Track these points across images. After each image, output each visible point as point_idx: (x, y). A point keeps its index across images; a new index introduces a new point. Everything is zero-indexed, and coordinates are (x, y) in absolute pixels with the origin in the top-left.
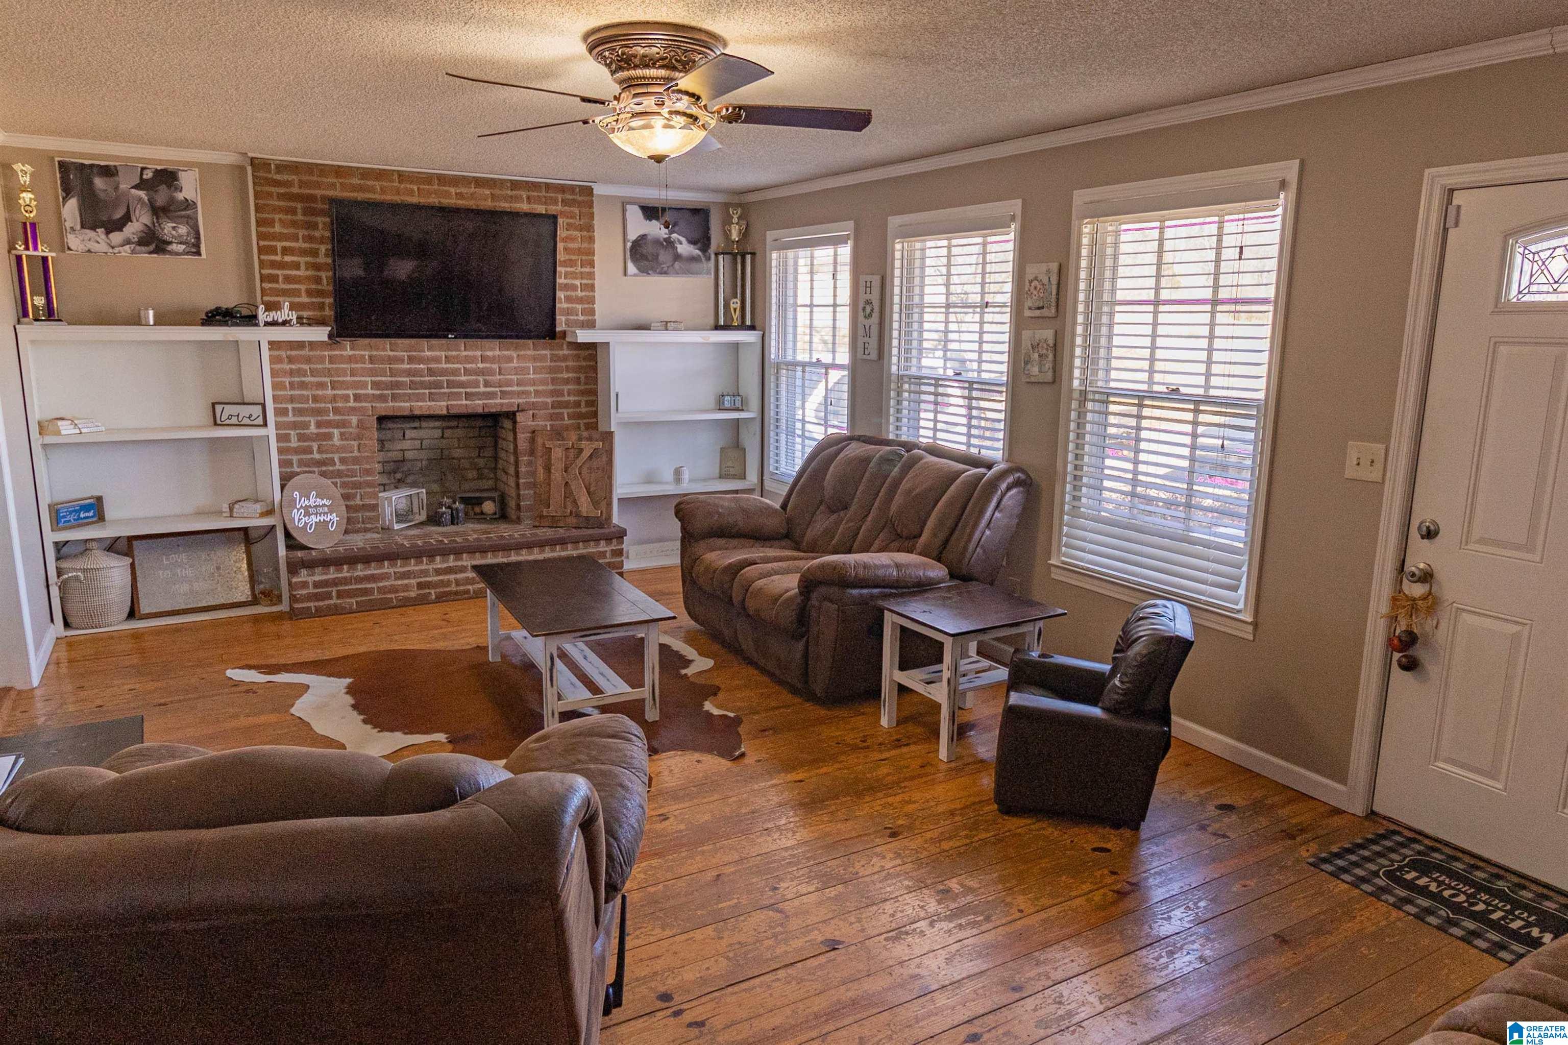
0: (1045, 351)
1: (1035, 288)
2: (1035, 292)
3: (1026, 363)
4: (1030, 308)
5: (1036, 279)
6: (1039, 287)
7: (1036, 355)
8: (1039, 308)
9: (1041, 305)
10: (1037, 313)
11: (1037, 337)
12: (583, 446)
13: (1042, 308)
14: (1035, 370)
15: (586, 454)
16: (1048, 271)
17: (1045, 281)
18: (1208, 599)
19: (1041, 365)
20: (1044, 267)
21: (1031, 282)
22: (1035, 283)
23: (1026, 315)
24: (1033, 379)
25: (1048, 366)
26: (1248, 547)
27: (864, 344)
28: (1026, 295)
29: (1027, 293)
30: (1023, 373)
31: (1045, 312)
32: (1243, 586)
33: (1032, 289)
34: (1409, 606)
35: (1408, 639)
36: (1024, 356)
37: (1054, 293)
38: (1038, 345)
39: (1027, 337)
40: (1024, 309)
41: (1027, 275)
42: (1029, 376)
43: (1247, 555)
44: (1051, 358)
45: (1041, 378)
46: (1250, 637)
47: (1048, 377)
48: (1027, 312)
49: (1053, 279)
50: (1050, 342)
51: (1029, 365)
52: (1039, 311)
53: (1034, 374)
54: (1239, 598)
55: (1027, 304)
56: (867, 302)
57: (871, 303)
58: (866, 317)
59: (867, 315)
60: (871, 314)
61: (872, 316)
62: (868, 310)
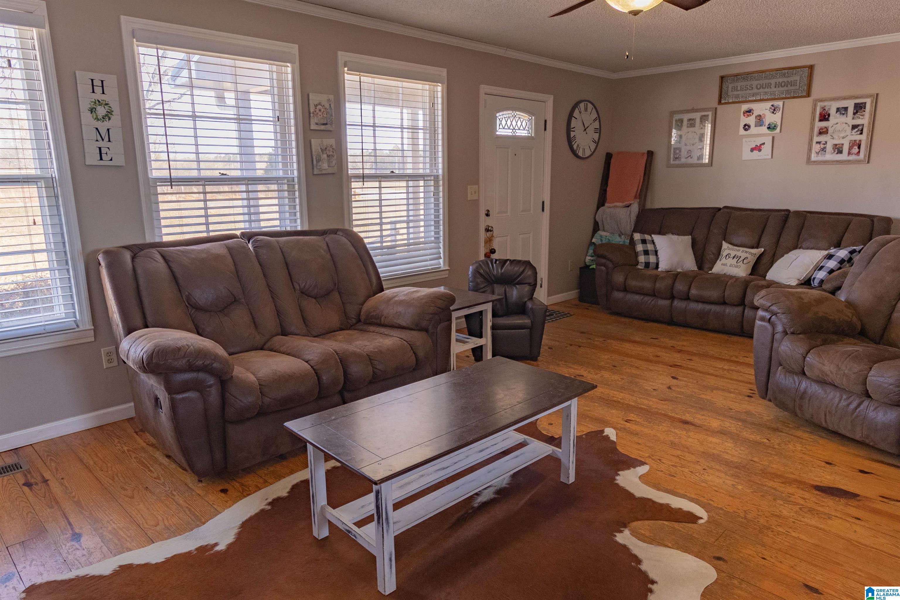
0: (331, 153)
1: (320, 110)
2: (320, 113)
3: (318, 161)
4: (317, 124)
5: (320, 104)
6: (322, 110)
7: (325, 156)
8: (324, 124)
9: (325, 122)
10: (323, 127)
11: (324, 144)
13: (326, 124)
14: (325, 166)
16: (329, 100)
17: (327, 106)
18: (433, 267)
19: (329, 162)
20: (325, 97)
21: (316, 106)
22: (319, 107)
23: (312, 128)
24: (324, 172)
25: (334, 162)
26: (442, 238)
27: (100, 148)
28: (312, 115)
29: (313, 113)
30: (315, 168)
31: (328, 127)
32: (442, 255)
33: (317, 111)
34: (489, 241)
35: (493, 251)
36: (314, 157)
37: (333, 115)
38: (326, 149)
39: (315, 142)
40: (310, 124)
41: (311, 102)
42: (320, 170)
43: (442, 241)
44: (335, 157)
45: (330, 171)
46: (447, 276)
47: (335, 170)
48: (313, 127)
49: (332, 106)
50: (334, 147)
51: (320, 163)
52: (324, 126)
53: (324, 168)
54: (441, 261)
55: (313, 121)
56: (99, 102)
57: (107, 104)
58: (97, 119)
59: (100, 117)
60: (108, 116)
61: (109, 119)
62: (101, 111)
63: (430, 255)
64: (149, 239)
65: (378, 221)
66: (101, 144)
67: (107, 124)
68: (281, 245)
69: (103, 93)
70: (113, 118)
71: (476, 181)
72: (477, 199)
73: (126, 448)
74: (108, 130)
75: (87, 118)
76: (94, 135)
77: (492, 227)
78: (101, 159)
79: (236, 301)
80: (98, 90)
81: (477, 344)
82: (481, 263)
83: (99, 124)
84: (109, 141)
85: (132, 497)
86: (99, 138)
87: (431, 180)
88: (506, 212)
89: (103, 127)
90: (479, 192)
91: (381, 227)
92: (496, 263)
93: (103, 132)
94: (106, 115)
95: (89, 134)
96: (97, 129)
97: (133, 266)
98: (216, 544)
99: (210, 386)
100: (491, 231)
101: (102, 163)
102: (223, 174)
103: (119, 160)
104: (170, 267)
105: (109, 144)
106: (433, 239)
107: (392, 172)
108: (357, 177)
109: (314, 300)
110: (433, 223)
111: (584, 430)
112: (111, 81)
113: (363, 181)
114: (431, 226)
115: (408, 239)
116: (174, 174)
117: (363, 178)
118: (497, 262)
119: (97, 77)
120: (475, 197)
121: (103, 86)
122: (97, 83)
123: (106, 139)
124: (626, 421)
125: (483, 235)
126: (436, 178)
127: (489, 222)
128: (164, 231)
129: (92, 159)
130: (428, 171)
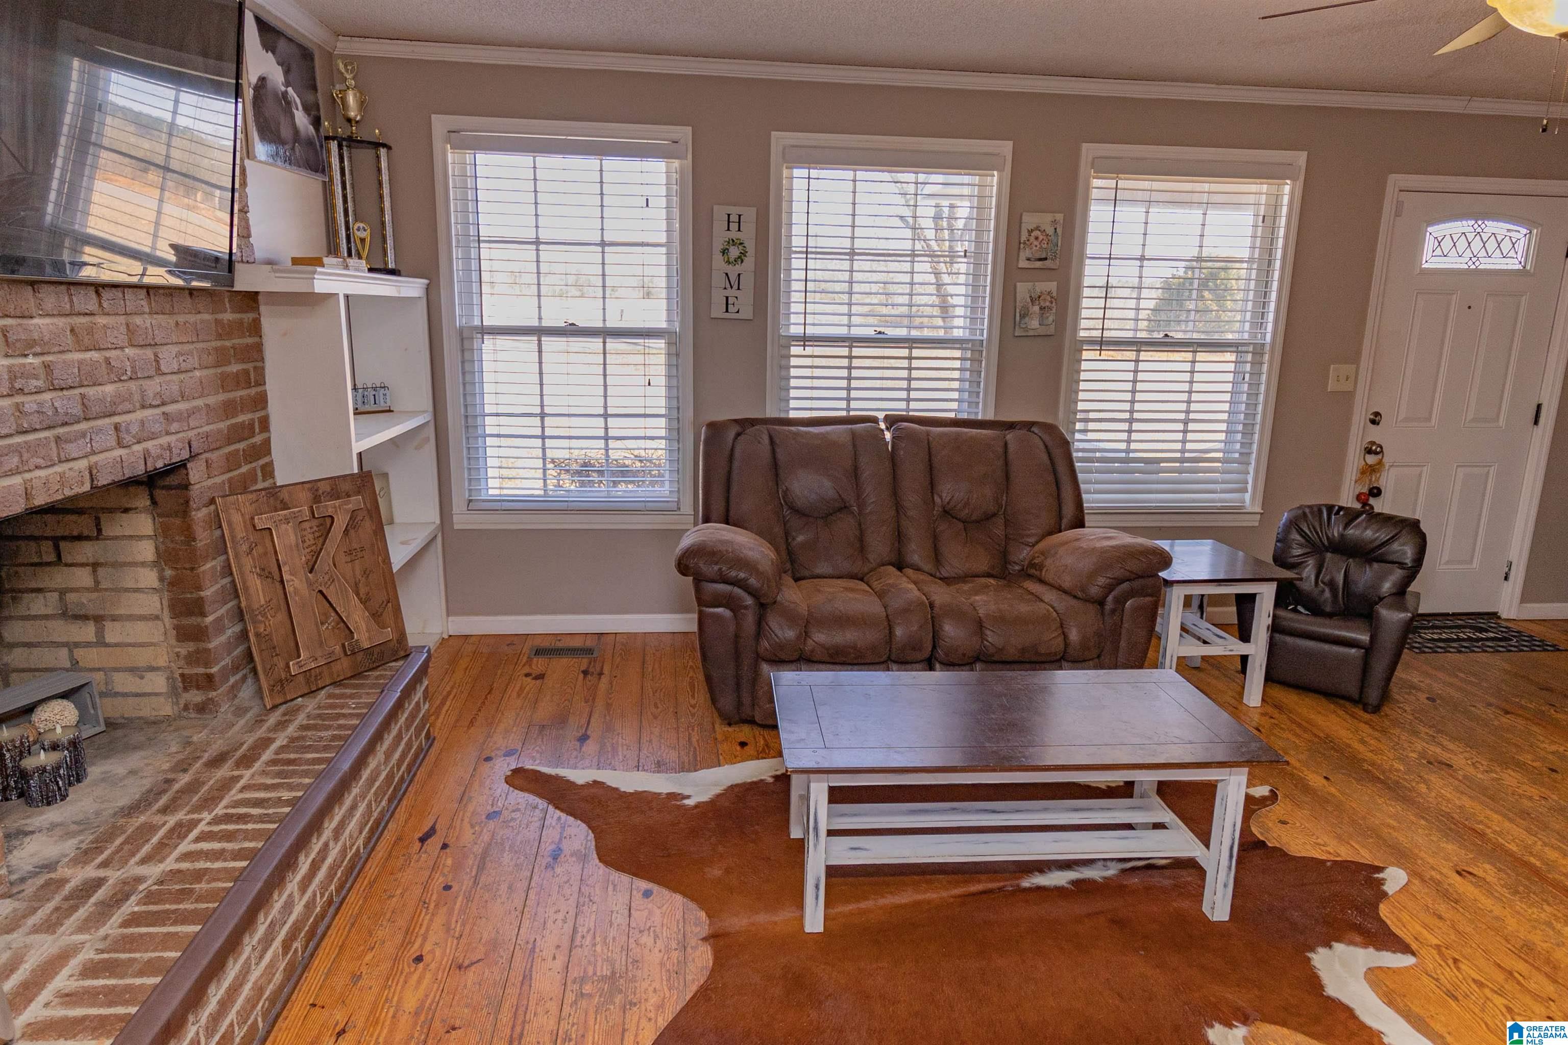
0: (1048, 304)
1: (1037, 238)
2: (1036, 243)
3: (1023, 316)
4: (1028, 259)
5: (1038, 228)
6: (1041, 238)
7: (1036, 308)
8: (1040, 260)
9: (1043, 256)
10: (1038, 264)
11: (1038, 290)
12: (330, 512)
13: (1046, 259)
14: (1034, 323)
15: (341, 522)
16: (1054, 222)
17: (1050, 231)
18: (1225, 504)
19: (1042, 317)
20: (1049, 217)
21: (1030, 232)
22: (1036, 233)
23: (1020, 266)
24: (1031, 333)
25: (1051, 319)
26: (1254, 456)
27: (727, 298)
28: (1022, 246)
29: (1024, 243)
30: (1017, 327)
31: (1048, 263)
32: (1250, 487)
33: (1032, 239)
34: (1370, 470)
35: (1376, 492)
36: (1018, 310)
37: (1059, 244)
38: (1039, 297)
39: (1023, 289)
40: (1018, 260)
41: (1023, 225)
42: (1026, 329)
43: (1253, 462)
44: (1054, 311)
45: (1042, 331)
46: (1257, 524)
47: (1051, 330)
48: (1023, 264)
49: (1059, 231)
50: (1054, 294)
51: (1027, 318)
52: (1041, 262)
53: (1033, 327)
54: (1247, 497)
55: (1024, 255)
56: (733, 242)
57: (741, 244)
58: (728, 262)
59: (732, 260)
60: (740, 259)
61: (742, 261)
62: (734, 252)
63: (1222, 483)
64: (771, 412)
65: (1127, 416)
66: (729, 292)
67: (738, 268)
68: (931, 439)
69: (739, 230)
70: (746, 259)
71: (1354, 358)
72: (1351, 389)
73: (691, 663)
74: (739, 275)
75: (718, 261)
76: (723, 282)
77: (1381, 448)
78: (727, 311)
79: (844, 508)
80: (734, 226)
81: (1231, 650)
82: (1307, 510)
83: (730, 269)
84: (739, 289)
85: (655, 717)
86: (728, 286)
87: (1247, 352)
88: (1429, 419)
89: (733, 271)
90: (1356, 377)
91: (1131, 426)
92: (1337, 513)
93: (733, 278)
94: (739, 257)
95: (718, 280)
96: (727, 274)
97: (733, 445)
98: (688, 797)
99: (746, 607)
100: (1376, 453)
101: (727, 315)
102: (880, 333)
103: (747, 312)
104: (773, 452)
105: (737, 293)
106: (1237, 455)
107: (1166, 335)
108: (1091, 341)
109: (961, 525)
110: (1240, 427)
111: (1343, 854)
112: (750, 215)
113: (1101, 350)
114: (1238, 432)
115: (1183, 451)
116: (810, 331)
117: (1102, 343)
118: (1341, 513)
119: (734, 211)
120: (1347, 387)
121: (739, 222)
122: (734, 218)
123: (736, 287)
124: (1459, 873)
125: (1354, 460)
126: (1258, 350)
127: (1375, 434)
128: (793, 404)
129: (718, 311)
130: (1246, 336)
